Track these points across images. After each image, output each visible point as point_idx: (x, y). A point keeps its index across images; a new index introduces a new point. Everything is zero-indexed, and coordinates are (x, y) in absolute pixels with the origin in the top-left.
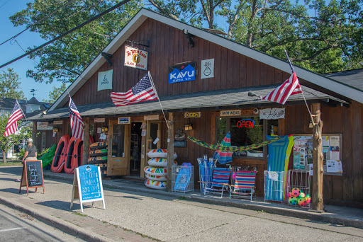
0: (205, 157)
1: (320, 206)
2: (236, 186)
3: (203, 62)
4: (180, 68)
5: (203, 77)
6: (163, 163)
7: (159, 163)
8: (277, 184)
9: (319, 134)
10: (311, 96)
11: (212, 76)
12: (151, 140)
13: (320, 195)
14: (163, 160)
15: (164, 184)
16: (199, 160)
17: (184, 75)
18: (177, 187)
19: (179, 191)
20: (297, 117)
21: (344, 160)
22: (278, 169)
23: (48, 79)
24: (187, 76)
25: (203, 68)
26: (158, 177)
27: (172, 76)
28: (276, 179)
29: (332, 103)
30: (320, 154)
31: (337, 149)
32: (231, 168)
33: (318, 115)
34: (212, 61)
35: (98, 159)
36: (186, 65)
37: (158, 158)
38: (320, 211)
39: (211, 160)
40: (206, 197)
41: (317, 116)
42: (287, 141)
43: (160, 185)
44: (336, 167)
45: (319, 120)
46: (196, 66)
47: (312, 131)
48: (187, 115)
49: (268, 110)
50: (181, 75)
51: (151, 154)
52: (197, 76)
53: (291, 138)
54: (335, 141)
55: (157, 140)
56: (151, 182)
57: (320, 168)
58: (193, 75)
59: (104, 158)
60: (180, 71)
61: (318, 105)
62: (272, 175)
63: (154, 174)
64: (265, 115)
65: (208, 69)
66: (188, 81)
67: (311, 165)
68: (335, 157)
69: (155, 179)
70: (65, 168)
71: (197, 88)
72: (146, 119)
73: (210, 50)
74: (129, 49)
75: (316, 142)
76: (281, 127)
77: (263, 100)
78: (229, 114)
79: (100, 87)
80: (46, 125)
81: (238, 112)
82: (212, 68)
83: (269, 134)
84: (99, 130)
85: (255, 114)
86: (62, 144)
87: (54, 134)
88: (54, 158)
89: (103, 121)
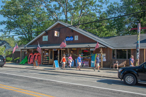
1: (102, 67)
2: (85, 65)
3: (75, 36)
4: (69, 37)
5: (75, 40)
8: (93, 64)
9: (102, 54)
10: (100, 47)
11: (78, 40)
13: (102, 65)
16: (76, 59)
20: (97, 51)
21: (106, 58)
22: (94, 60)
23: (8, 33)
25: (75, 38)
27: (67, 39)
29: (104, 48)
30: (102, 57)
31: (105, 56)
34: (78, 36)
35: (46, 60)
36: (70, 37)
38: (102, 68)
41: (101, 50)
42: (95, 55)
43: (66, 65)
44: (105, 60)
46: (73, 37)
47: (101, 53)
48: (73, 49)
49: (92, 49)
50: (69, 39)
52: (74, 39)
54: (105, 55)
57: (102, 60)
58: (72, 39)
59: (48, 59)
62: (92, 62)
64: (91, 50)
65: (76, 38)
67: (100, 60)
70: (33, 63)
71: (74, 42)
72: (61, 49)
73: (77, 33)
74: (55, 32)
75: (101, 55)
76: (94, 52)
77: (91, 47)
78: (83, 49)
79: (43, 40)
80: (26, 51)
81: (85, 49)
82: (78, 38)
83: (91, 53)
84: (44, 52)
85: (88, 49)
86: (31, 56)
87: (26, 53)
88: (28, 60)
89: (48, 50)
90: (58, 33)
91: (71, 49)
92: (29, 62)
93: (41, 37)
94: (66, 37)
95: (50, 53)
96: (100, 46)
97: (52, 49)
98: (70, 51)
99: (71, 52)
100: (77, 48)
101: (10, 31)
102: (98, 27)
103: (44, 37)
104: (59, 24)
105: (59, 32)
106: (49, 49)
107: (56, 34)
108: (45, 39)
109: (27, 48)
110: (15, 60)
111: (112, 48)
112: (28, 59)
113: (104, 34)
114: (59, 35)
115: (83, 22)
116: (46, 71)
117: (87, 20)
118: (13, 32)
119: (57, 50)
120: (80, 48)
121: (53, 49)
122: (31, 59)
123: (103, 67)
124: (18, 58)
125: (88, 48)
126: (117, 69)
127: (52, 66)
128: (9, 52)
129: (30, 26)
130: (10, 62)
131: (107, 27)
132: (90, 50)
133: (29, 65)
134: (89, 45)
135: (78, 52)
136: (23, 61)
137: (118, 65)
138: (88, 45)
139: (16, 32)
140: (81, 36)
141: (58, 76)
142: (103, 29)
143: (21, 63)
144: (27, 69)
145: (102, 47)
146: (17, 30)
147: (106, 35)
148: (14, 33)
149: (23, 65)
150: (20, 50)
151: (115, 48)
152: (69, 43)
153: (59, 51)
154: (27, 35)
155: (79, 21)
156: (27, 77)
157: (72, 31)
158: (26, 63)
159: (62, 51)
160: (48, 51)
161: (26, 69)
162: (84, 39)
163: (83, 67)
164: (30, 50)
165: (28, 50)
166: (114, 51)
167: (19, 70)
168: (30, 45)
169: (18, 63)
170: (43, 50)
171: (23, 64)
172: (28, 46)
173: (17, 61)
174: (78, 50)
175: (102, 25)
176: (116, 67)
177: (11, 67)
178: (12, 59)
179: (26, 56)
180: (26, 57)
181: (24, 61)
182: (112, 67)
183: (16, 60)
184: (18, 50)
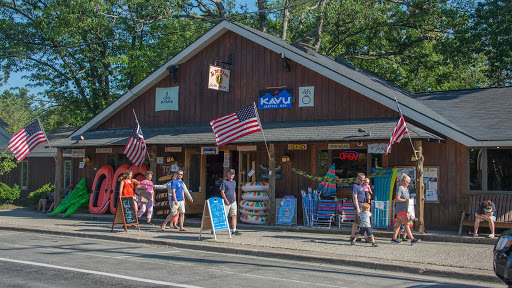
0: (310, 190)
1: (422, 228)
2: (343, 217)
3: (301, 89)
4: (273, 93)
5: (301, 105)
6: (261, 197)
7: (257, 197)
8: (383, 212)
9: (421, 167)
10: (415, 135)
11: (312, 104)
12: (244, 173)
14: (262, 194)
15: (264, 219)
16: (303, 193)
17: (278, 102)
18: (280, 221)
19: (284, 224)
20: (402, 154)
21: (440, 191)
22: (384, 198)
24: (281, 102)
25: (301, 96)
26: (257, 211)
27: (263, 101)
28: (382, 208)
29: (432, 140)
30: (422, 184)
31: (435, 180)
32: (336, 199)
33: (420, 151)
34: (312, 89)
36: (281, 90)
37: (255, 192)
38: (421, 232)
39: (315, 192)
40: (314, 228)
41: (419, 153)
42: (391, 173)
43: (260, 219)
44: (434, 198)
45: (421, 155)
46: (293, 92)
47: (415, 164)
48: (290, 147)
49: (376, 145)
50: (274, 101)
51: (247, 187)
52: (295, 102)
53: (395, 170)
54: (434, 173)
55: (251, 173)
56: (249, 217)
57: (422, 196)
58: (289, 102)
60: (273, 95)
61: (421, 142)
62: (378, 205)
63: (255, 208)
64: (373, 149)
65: (306, 97)
66: (282, 108)
67: (414, 195)
68: (434, 186)
69: (253, 213)
70: (112, 208)
71: (295, 116)
72: (240, 149)
73: (310, 77)
74: (212, 69)
75: (419, 174)
76: (385, 161)
77: (372, 136)
78: (338, 147)
79: (159, 107)
80: (81, 154)
81: (347, 146)
82: (312, 96)
83: (373, 166)
84: (160, 160)
85: (359, 146)
86: (103, 177)
87: (82, 165)
88: (92, 195)
89: (179, 150)
90: (222, 73)
91: (281, 146)
92: (95, 205)
93: (150, 93)
94: (262, 94)
95: (187, 163)
96: (412, 132)
97: (197, 147)
98: (278, 158)
99: (284, 160)
100: (310, 143)
101: (8, 67)
102: (402, 47)
103: (161, 93)
104: (228, 34)
105: (227, 72)
106: (185, 146)
107: (215, 77)
108: (167, 100)
109: (84, 142)
110: (32, 194)
111: (468, 142)
112: (89, 191)
113: (431, 79)
114: (226, 81)
115: (337, 25)
116: (170, 244)
117: (353, 15)
118: (25, 72)
119: (222, 153)
120: (324, 142)
121: (203, 145)
122: (102, 190)
123: (428, 228)
124: (46, 188)
125: (359, 141)
126: (492, 236)
127: (196, 222)
128: (3, 159)
129: (99, 44)
130: (10, 208)
131: (443, 48)
132: (370, 151)
133: (95, 219)
134: (362, 127)
135: (313, 162)
136: (66, 202)
137: (493, 218)
138: (360, 131)
139: (35, 71)
140: (325, 86)
141: (226, 270)
142: (427, 56)
143: (58, 210)
144: (84, 236)
145: (424, 140)
146: (39, 62)
147: (439, 82)
148: (29, 74)
149: (69, 217)
150: (53, 153)
151: (480, 144)
152: (271, 119)
153: (227, 156)
154: (84, 83)
155: (319, 19)
156: (84, 274)
157: (289, 65)
158: (82, 212)
159: (245, 154)
160: (178, 158)
161: (79, 235)
162: (340, 104)
163: (335, 229)
164: (98, 151)
165: (90, 151)
166: (474, 153)
167: (47, 241)
168: (98, 129)
169: (47, 209)
170: (160, 149)
171: (68, 213)
172: (89, 134)
173: (43, 201)
174: (314, 151)
175: (420, 40)
176: (485, 229)
177: (13, 229)
178: (16, 192)
179: (83, 181)
180: (81, 185)
181: (73, 200)
182: (469, 230)
183: (38, 197)
184: (45, 150)
